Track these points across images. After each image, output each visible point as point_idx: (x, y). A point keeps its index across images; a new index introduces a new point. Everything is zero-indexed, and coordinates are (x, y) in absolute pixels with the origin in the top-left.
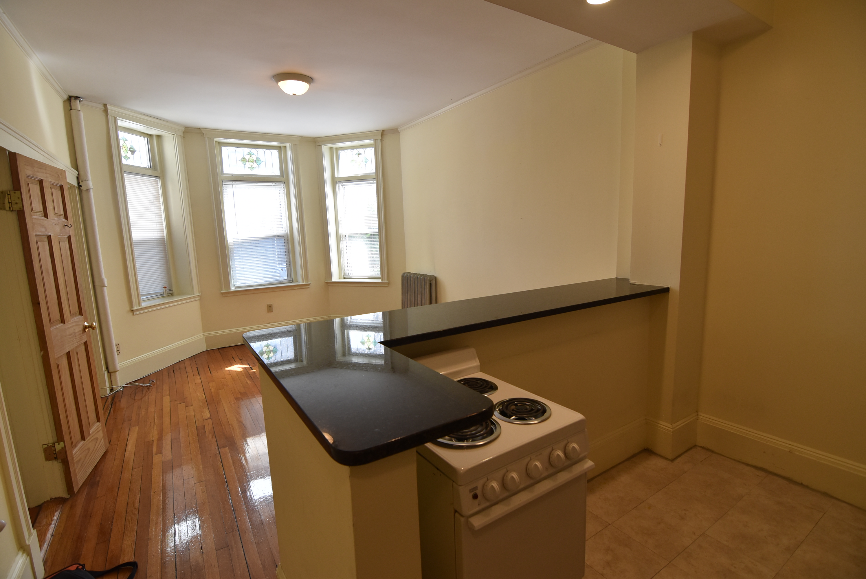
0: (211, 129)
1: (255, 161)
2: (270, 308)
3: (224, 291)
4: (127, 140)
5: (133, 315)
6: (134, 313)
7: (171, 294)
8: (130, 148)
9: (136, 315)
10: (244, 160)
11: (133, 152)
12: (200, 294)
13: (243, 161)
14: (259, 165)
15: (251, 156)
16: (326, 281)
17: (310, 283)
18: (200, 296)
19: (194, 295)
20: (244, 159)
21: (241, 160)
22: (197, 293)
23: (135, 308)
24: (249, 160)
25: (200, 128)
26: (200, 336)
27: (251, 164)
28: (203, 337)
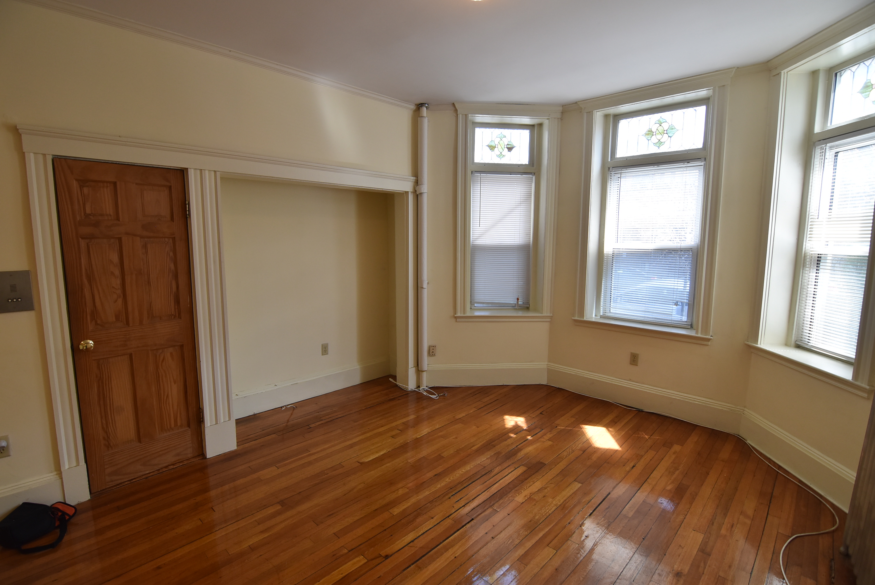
0: (589, 99)
1: (665, 132)
2: (634, 359)
3: (576, 318)
4: (505, 137)
5: (456, 321)
6: (457, 320)
7: (526, 307)
8: (508, 145)
9: (458, 322)
10: (650, 133)
11: (510, 149)
12: (551, 315)
13: (648, 134)
14: (671, 137)
15: (660, 125)
16: (747, 343)
17: (710, 337)
18: (551, 317)
19: (542, 314)
20: (649, 131)
21: (645, 135)
22: (546, 312)
23: (459, 314)
24: (657, 132)
25: (576, 103)
26: (543, 365)
27: (659, 137)
28: (546, 367)
